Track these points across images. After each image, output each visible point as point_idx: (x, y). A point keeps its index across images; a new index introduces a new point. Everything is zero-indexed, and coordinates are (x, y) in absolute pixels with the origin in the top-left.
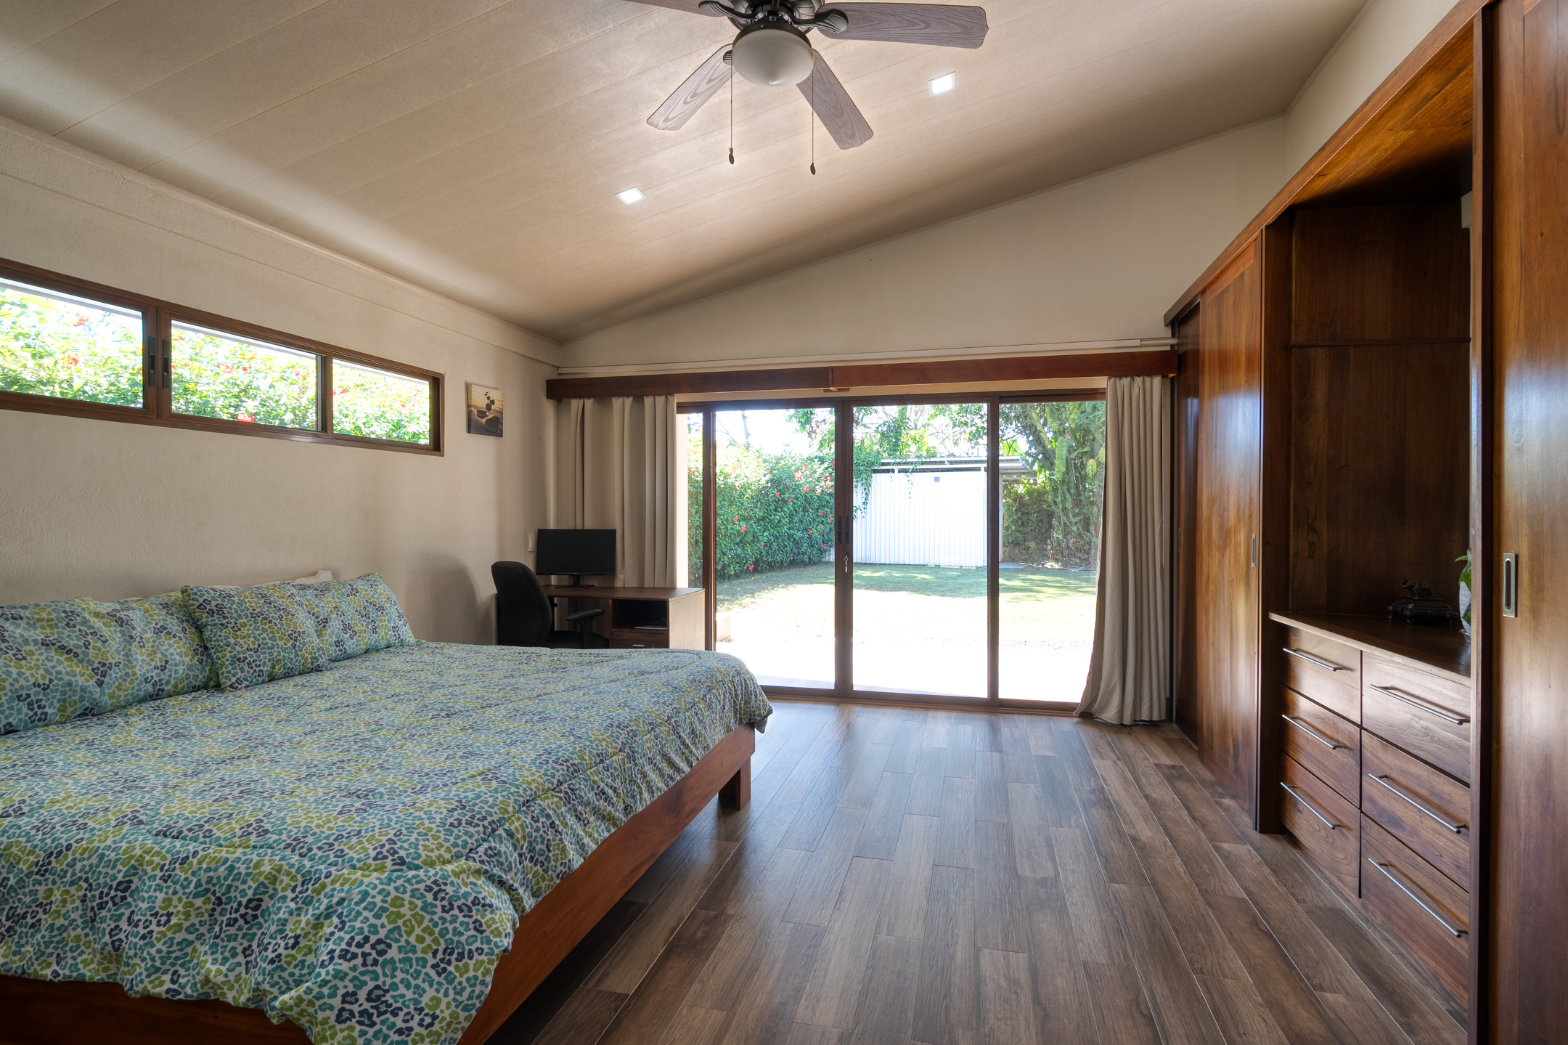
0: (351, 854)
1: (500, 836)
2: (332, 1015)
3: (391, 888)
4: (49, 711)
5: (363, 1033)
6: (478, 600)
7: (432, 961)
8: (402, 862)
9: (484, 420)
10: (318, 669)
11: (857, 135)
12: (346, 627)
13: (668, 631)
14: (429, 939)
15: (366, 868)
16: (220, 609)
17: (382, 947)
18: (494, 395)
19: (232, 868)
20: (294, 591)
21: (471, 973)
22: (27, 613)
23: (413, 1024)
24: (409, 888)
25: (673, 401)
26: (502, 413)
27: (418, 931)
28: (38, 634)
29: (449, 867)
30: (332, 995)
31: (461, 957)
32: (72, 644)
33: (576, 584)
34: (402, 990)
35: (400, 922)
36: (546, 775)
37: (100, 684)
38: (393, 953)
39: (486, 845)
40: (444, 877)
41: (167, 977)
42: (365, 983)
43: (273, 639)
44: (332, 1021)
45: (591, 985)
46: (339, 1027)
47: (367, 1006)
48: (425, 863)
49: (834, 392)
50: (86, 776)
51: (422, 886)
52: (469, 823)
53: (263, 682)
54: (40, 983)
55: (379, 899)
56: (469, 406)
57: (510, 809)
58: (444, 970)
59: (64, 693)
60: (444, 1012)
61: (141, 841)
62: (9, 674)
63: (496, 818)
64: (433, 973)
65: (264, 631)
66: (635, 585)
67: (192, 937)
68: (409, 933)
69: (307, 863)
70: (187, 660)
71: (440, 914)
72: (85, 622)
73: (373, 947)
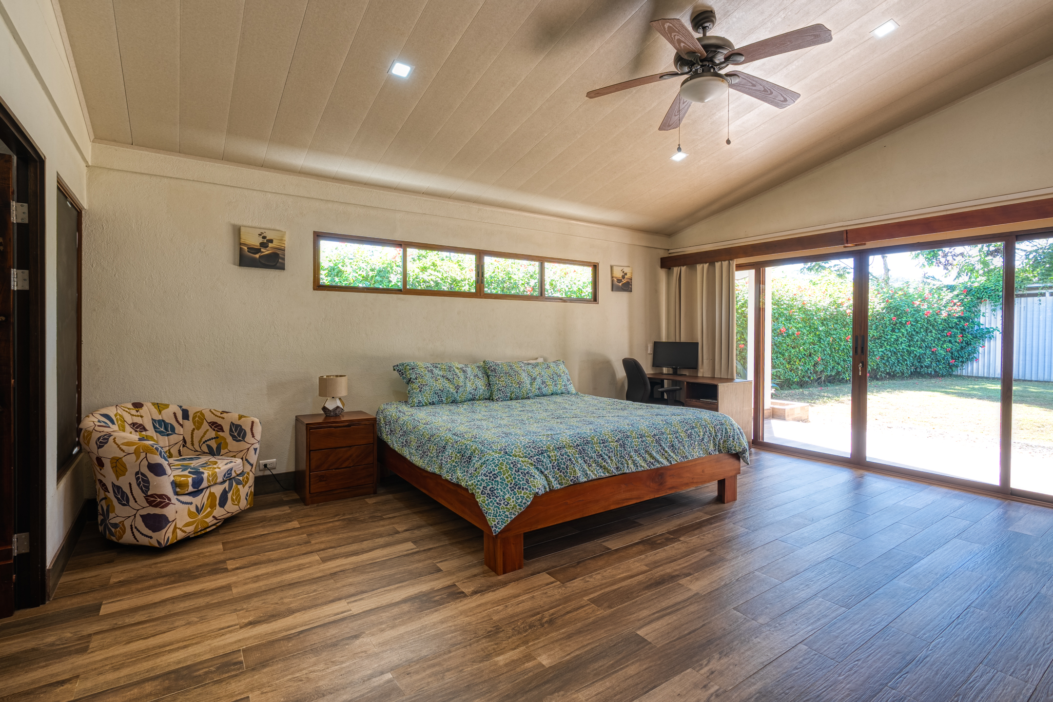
0: (494, 448)
1: (544, 456)
2: (480, 491)
3: (501, 459)
4: (444, 399)
5: (487, 500)
6: (617, 378)
7: (509, 486)
8: (506, 453)
9: (620, 284)
10: (528, 398)
11: (788, 99)
12: (543, 383)
13: (718, 403)
14: (510, 479)
15: (496, 452)
16: (495, 369)
17: (495, 475)
18: (626, 270)
19: (466, 446)
20: (522, 365)
21: (522, 495)
22: (439, 366)
23: (502, 502)
24: (506, 461)
25: (733, 263)
26: (631, 279)
27: (507, 475)
28: (441, 373)
29: (521, 459)
30: (480, 485)
31: (519, 488)
32: (450, 377)
33: (675, 373)
34: (499, 491)
35: (502, 470)
36: (572, 440)
37: (457, 392)
38: (498, 479)
39: (538, 457)
40: (518, 461)
41: (450, 475)
42: (489, 485)
43: (512, 383)
44: (480, 493)
45: (599, 542)
46: (482, 496)
47: (489, 492)
48: (513, 455)
49: (851, 247)
50: (445, 418)
51: (510, 462)
52: (533, 448)
53: (508, 400)
54: (427, 472)
55: (497, 461)
56: (612, 277)
57: (551, 448)
58: (513, 490)
59: (447, 394)
60: (512, 502)
61: (450, 435)
62: (433, 385)
63: (544, 449)
64: (509, 490)
65: (509, 379)
66: (710, 376)
67: (456, 465)
68: (504, 475)
69: (483, 448)
70: (483, 388)
71: (514, 472)
72: (454, 370)
73: (493, 475)
